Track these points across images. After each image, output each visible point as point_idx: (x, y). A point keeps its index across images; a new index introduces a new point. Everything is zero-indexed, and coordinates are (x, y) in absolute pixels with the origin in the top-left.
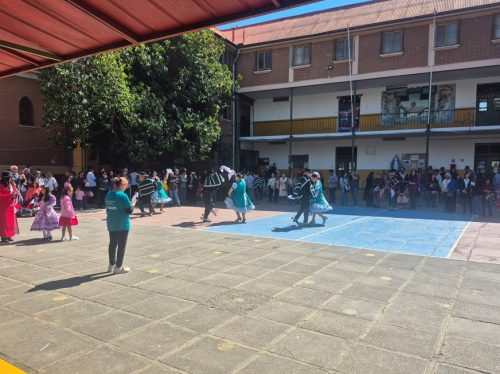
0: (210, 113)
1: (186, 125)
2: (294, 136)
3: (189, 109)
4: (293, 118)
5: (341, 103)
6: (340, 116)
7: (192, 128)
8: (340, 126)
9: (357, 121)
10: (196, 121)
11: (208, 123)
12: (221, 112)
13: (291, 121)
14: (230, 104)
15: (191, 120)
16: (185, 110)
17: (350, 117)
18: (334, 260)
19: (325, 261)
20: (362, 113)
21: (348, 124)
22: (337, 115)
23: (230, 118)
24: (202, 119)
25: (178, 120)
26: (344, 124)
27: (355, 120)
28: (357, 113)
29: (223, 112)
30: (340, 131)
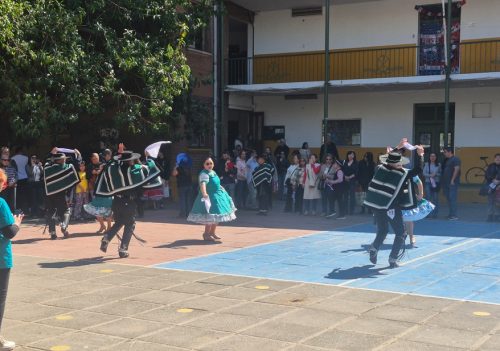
0: (170, 39)
1: (122, 62)
2: (334, 83)
3: (129, 32)
4: (332, 47)
5: (422, 17)
6: (422, 44)
7: (135, 69)
8: (421, 64)
9: (456, 53)
10: (142, 54)
11: (165, 59)
12: (190, 37)
13: (328, 53)
14: (208, 21)
15: (131, 53)
16: (120, 34)
17: (440, 46)
18: (411, 323)
19: (394, 326)
20: (463, 37)
21: (438, 60)
22: (415, 41)
23: (209, 49)
24: (154, 51)
25: (107, 53)
26: (429, 60)
27: (451, 51)
28: (455, 37)
29: (196, 37)
30: (423, 73)
